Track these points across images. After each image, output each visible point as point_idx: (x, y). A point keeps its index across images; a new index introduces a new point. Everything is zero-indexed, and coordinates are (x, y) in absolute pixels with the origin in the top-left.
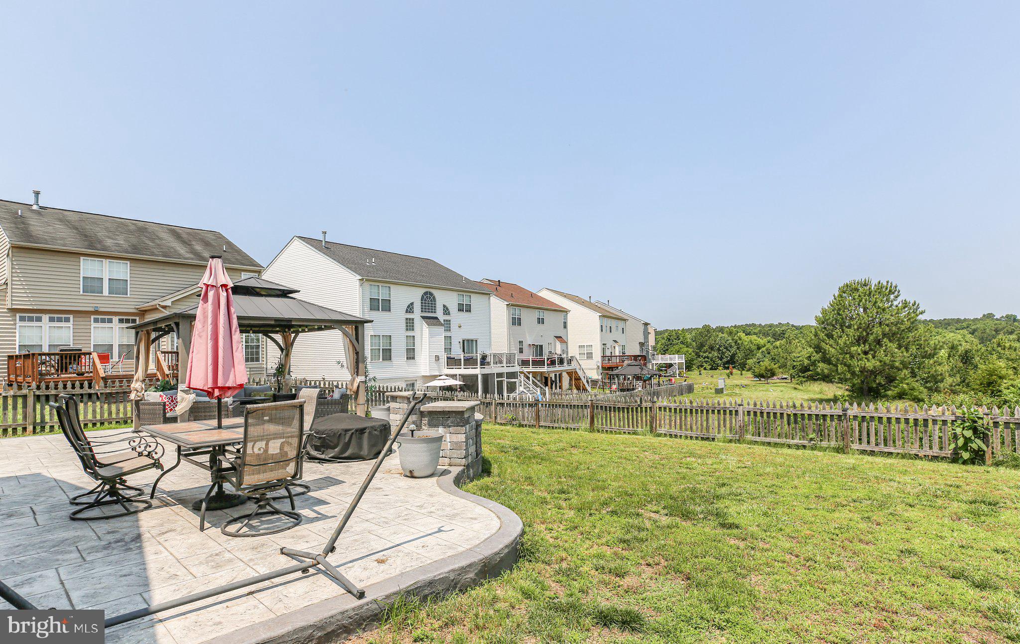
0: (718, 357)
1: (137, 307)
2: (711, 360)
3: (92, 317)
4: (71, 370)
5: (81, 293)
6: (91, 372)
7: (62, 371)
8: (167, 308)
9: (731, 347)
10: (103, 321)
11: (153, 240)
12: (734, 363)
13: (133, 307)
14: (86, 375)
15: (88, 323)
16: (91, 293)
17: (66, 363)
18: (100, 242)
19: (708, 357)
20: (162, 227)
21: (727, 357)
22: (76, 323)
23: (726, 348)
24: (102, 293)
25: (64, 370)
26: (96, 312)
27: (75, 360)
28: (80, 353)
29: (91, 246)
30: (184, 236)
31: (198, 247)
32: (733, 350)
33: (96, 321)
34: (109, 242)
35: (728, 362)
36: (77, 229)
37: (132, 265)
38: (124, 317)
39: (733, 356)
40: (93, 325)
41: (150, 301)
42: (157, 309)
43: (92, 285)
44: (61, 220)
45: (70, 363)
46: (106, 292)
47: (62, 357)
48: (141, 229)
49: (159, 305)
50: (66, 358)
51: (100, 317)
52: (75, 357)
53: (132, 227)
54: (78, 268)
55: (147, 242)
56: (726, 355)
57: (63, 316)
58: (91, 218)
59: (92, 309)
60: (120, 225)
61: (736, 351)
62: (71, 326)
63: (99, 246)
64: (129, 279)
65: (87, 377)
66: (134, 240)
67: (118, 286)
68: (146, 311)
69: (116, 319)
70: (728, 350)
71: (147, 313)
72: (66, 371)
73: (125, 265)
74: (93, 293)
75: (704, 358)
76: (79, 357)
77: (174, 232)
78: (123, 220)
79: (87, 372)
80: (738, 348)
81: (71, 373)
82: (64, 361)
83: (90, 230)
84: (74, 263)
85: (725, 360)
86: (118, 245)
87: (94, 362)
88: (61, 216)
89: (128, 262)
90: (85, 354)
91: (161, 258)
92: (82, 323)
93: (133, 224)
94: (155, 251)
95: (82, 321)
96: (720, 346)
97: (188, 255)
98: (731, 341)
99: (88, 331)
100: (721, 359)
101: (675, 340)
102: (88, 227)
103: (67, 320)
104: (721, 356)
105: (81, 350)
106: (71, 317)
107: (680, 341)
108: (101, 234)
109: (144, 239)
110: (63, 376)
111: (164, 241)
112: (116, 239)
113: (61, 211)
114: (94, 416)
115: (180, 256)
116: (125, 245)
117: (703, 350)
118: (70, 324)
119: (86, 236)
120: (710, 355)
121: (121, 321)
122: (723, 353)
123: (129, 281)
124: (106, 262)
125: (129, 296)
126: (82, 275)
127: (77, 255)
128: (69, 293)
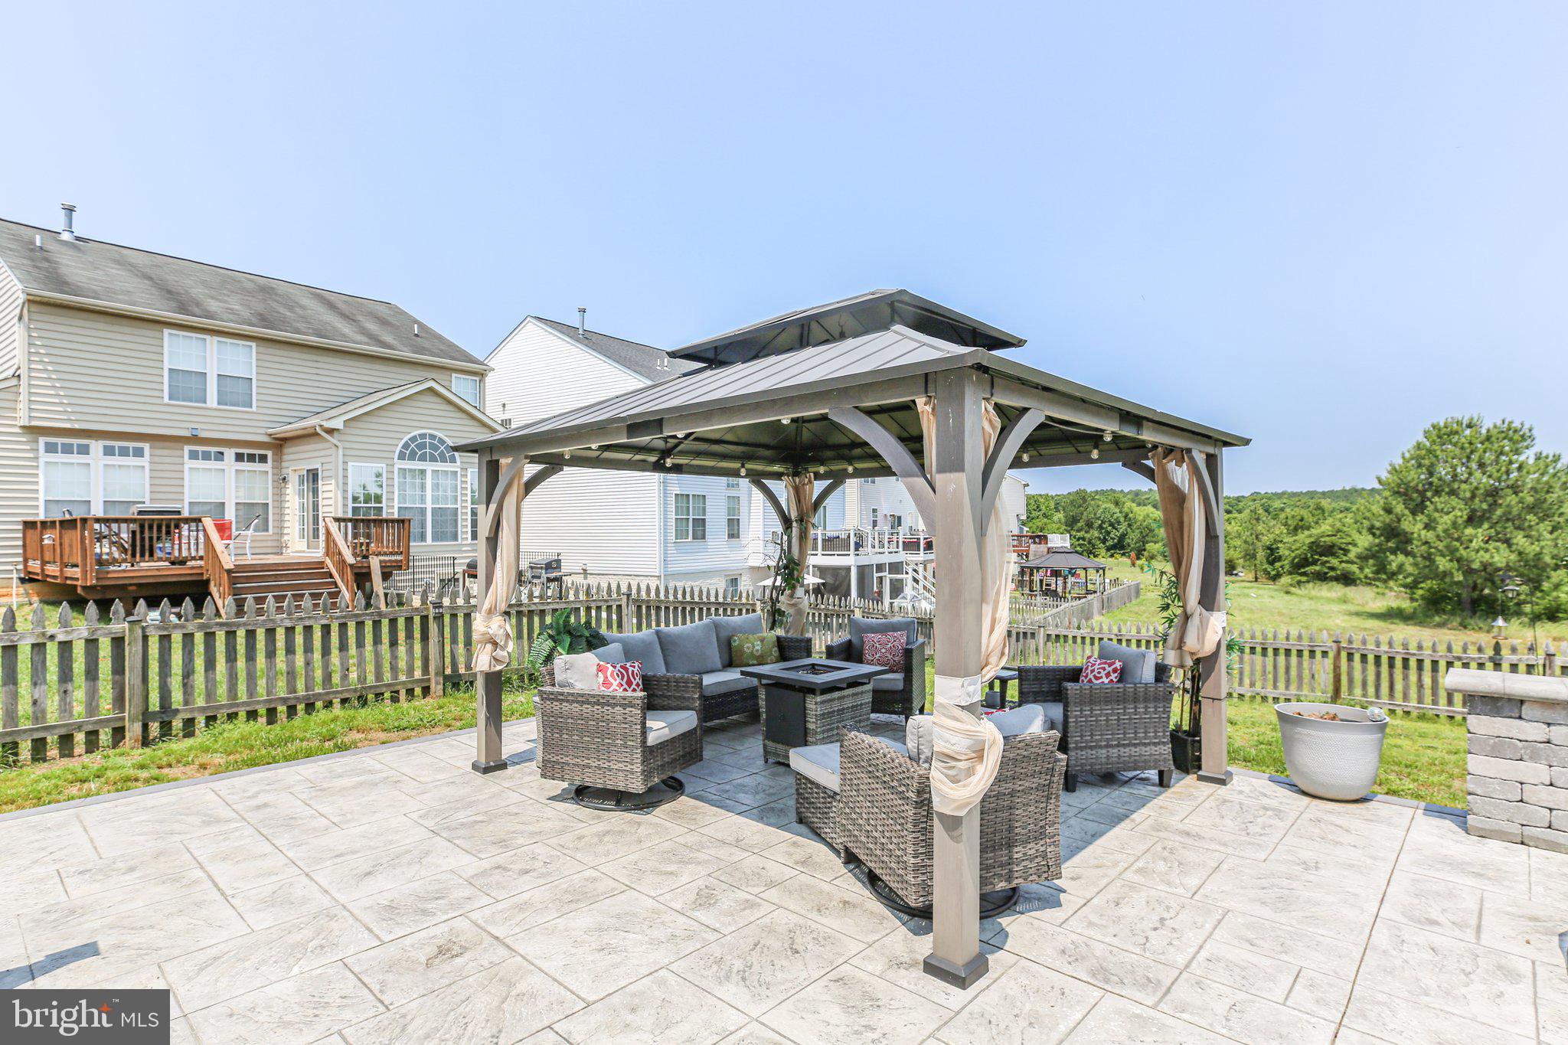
0: (1099, 539)
1: (270, 431)
2: (1089, 543)
3: (187, 448)
4: (158, 554)
5: (166, 400)
6: (201, 558)
7: (142, 555)
8: (336, 434)
9: (1119, 523)
10: (206, 456)
11: (290, 308)
12: (1122, 547)
13: (263, 431)
14: (190, 564)
15: (178, 460)
16: (183, 401)
17: (151, 539)
18: (198, 304)
19: (1083, 539)
20: (302, 290)
21: (1113, 539)
22: (157, 459)
23: (1112, 525)
24: (205, 402)
25: (147, 554)
26: (195, 439)
27: (168, 533)
28: (179, 519)
29: (183, 309)
30: (340, 305)
31: (372, 326)
32: (1123, 527)
33: (194, 455)
34: (213, 306)
35: (1114, 547)
36: (150, 279)
37: (261, 349)
38: (246, 451)
39: (1123, 536)
40: (189, 464)
41: (292, 420)
42: (316, 434)
43: (187, 386)
44: (118, 262)
45: (159, 539)
46: (212, 399)
47: (142, 527)
48: (265, 289)
49: (321, 426)
50: (151, 527)
51: (200, 449)
52: (168, 527)
53: (249, 285)
54: (158, 350)
55: (282, 310)
56: (1112, 535)
57: (131, 445)
58: (174, 264)
59: (187, 434)
60: (227, 279)
61: (1126, 530)
62: (146, 465)
63: (196, 310)
64: (254, 377)
65: (193, 568)
66: (259, 307)
67: (235, 391)
68: (285, 440)
69: (230, 453)
70: (1114, 528)
71: (288, 444)
72: (151, 554)
73: (248, 349)
74: (188, 401)
75: (1078, 539)
76: (177, 526)
77: (322, 297)
78: (230, 272)
79: (194, 558)
80: (1130, 525)
81: (160, 559)
82: (147, 535)
83: (175, 283)
84: (151, 341)
85: (1110, 543)
86: (232, 311)
87: (206, 536)
88: (118, 254)
89: (254, 344)
90: (187, 521)
91: (313, 339)
92: (168, 460)
93: (250, 280)
94: (301, 326)
95: (166, 454)
96: (1103, 522)
97: (359, 338)
98: (1119, 515)
99: (178, 475)
100: (1104, 541)
101: (1033, 512)
102: (168, 278)
103: (139, 453)
104: (1105, 538)
105: (179, 513)
106: (146, 446)
107: (1041, 513)
108: (197, 292)
109: (275, 305)
110: (142, 564)
111: (310, 311)
112: (225, 302)
113: (117, 248)
114: (292, 689)
115: (344, 337)
116: (246, 314)
117: (1075, 528)
118: (145, 461)
119: (169, 292)
120: (1087, 536)
121: (239, 457)
122: (1108, 533)
123: (254, 382)
124: (212, 341)
125: (254, 408)
126: (166, 366)
127: (158, 327)
128: (143, 400)
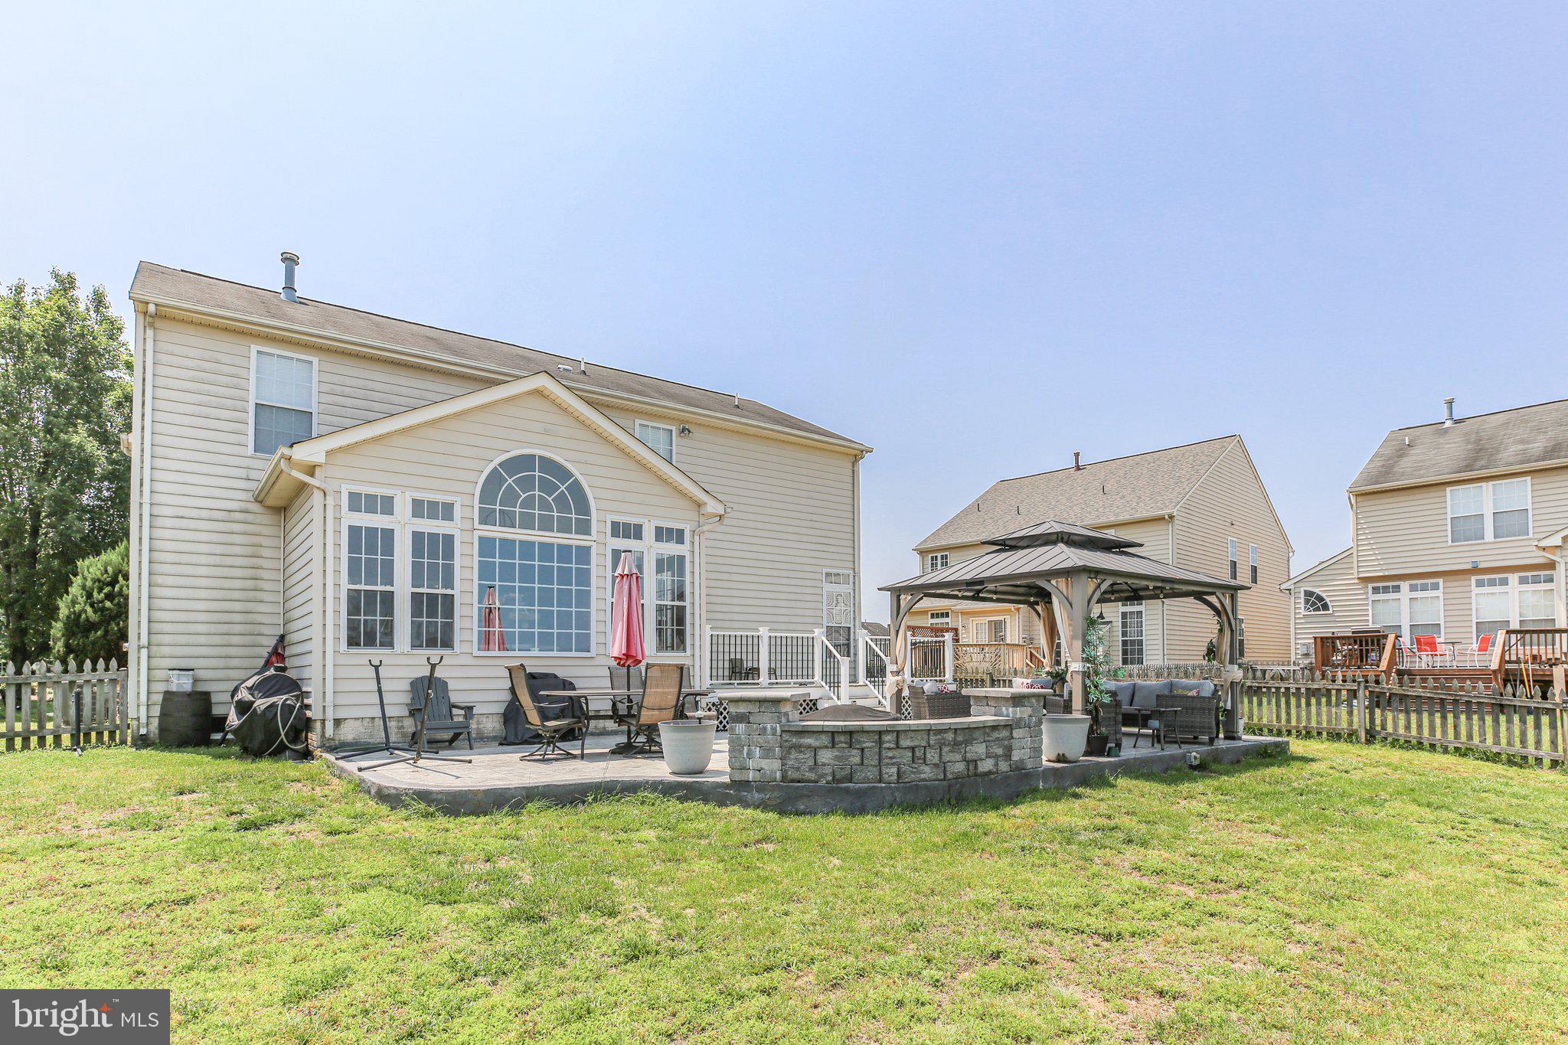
3: (1474, 579)
5: (1450, 543)
10: (1492, 583)
15: (1467, 589)
16: (1465, 541)
18: (1492, 456)
22: (1449, 590)
24: (1483, 538)
26: (1477, 570)
33: (1479, 583)
34: (1510, 451)
40: (1478, 590)
43: (1466, 529)
46: (1489, 534)
51: (1486, 577)
54: (1442, 505)
57: (1429, 581)
59: (1469, 566)
62: (1441, 595)
64: (1530, 507)
67: (1511, 523)
69: (1513, 578)
73: (1523, 484)
74: (1468, 540)
84: (1437, 500)
86: (1524, 452)
89: (1528, 478)
92: (1458, 589)
95: (1456, 586)
99: (1468, 600)
103: (1435, 587)
106: (1441, 581)
116: (1538, 450)
118: (1439, 593)
121: (1524, 580)
123: (1530, 512)
124: (1489, 486)
125: (1531, 535)
126: (1449, 516)
127: (1442, 487)
128: (1431, 546)
